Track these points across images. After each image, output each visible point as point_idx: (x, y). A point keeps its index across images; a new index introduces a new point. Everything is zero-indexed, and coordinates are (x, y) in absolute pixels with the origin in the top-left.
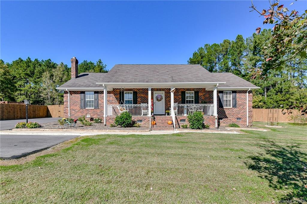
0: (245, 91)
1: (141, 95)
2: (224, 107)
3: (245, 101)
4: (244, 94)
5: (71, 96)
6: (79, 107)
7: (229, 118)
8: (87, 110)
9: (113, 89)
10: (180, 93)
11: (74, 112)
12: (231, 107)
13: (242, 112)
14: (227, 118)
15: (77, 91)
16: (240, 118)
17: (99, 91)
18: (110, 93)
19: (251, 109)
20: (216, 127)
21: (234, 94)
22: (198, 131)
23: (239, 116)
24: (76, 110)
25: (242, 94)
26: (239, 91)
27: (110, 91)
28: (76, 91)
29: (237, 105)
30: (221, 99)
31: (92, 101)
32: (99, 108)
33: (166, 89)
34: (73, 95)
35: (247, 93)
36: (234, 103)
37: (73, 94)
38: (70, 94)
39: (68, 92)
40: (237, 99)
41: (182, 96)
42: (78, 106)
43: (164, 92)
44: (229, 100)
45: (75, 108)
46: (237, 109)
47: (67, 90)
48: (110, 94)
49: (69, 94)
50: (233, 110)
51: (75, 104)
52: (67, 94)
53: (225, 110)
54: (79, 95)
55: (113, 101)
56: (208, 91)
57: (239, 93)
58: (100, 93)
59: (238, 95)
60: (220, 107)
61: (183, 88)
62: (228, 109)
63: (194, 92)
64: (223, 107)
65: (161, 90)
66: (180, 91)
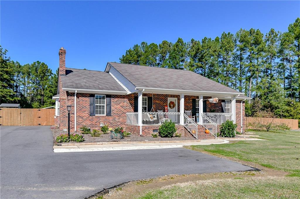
0: (240, 101)
1: (156, 101)
3: (240, 111)
4: (240, 104)
5: (77, 99)
6: (87, 113)
8: (98, 117)
10: (191, 101)
11: (81, 119)
13: (238, 120)
15: (86, 94)
17: (111, 95)
18: (124, 98)
24: (84, 118)
25: (238, 103)
27: (124, 95)
28: (84, 94)
31: (102, 106)
32: (112, 115)
34: (80, 98)
35: (242, 103)
37: (80, 96)
38: (77, 96)
39: (74, 95)
43: (177, 98)
45: (83, 115)
47: (76, 92)
49: (75, 97)
51: (83, 110)
52: (73, 97)
54: (88, 100)
55: (128, 107)
65: (175, 96)
66: (191, 98)
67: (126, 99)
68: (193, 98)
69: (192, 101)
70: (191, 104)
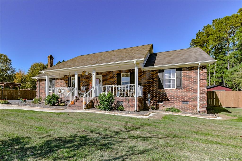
0: (195, 67)
1: (83, 80)
2: (165, 89)
3: (194, 80)
4: (194, 71)
5: (40, 83)
7: (171, 102)
9: (64, 76)
12: (175, 88)
13: (190, 93)
14: (169, 101)
16: (187, 102)
17: (55, 78)
19: (204, 90)
20: (136, 109)
21: (179, 72)
22: (102, 112)
23: (186, 99)
25: (191, 71)
26: (187, 68)
27: (62, 78)
29: (183, 85)
30: (160, 79)
33: (103, 72)
35: (199, 70)
36: (179, 83)
37: (41, 81)
39: (38, 80)
40: (183, 78)
41: (117, 78)
42: (43, 90)
43: (101, 76)
44: (172, 80)
46: (182, 91)
47: (36, 78)
48: (62, 80)
49: (39, 81)
50: (177, 92)
51: (42, 89)
53: (166, 91)
55: (64, 85)
56: (144, 71)
57: (186, 70)
58: (56, 80)
59: (184, 73)
60: (159, 89)
61: (118, 71)
62: (170, 90)
63: (129, 73)
64: (163, 88)
65: (99, 74)
66: (116, 73)
67: (63, 80)
68: (118, 73)
69: (116, 75)
70: (116, 79)
